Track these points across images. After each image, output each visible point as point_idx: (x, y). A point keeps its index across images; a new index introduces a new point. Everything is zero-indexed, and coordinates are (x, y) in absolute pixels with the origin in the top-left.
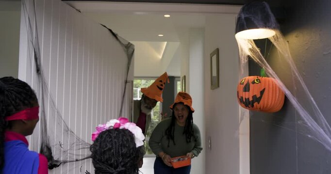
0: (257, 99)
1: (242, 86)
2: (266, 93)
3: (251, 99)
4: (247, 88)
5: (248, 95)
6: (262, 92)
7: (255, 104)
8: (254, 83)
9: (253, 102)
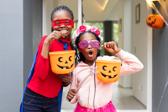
0: (153, 23)
1: (148, 18)
2: (156, 20)
3: (151, 23)
4: (150, 19)
5: (150, 21)
6: (155, 20)
7: (153, 25)
8: (152, 17)
9: (152, 24)
